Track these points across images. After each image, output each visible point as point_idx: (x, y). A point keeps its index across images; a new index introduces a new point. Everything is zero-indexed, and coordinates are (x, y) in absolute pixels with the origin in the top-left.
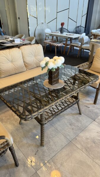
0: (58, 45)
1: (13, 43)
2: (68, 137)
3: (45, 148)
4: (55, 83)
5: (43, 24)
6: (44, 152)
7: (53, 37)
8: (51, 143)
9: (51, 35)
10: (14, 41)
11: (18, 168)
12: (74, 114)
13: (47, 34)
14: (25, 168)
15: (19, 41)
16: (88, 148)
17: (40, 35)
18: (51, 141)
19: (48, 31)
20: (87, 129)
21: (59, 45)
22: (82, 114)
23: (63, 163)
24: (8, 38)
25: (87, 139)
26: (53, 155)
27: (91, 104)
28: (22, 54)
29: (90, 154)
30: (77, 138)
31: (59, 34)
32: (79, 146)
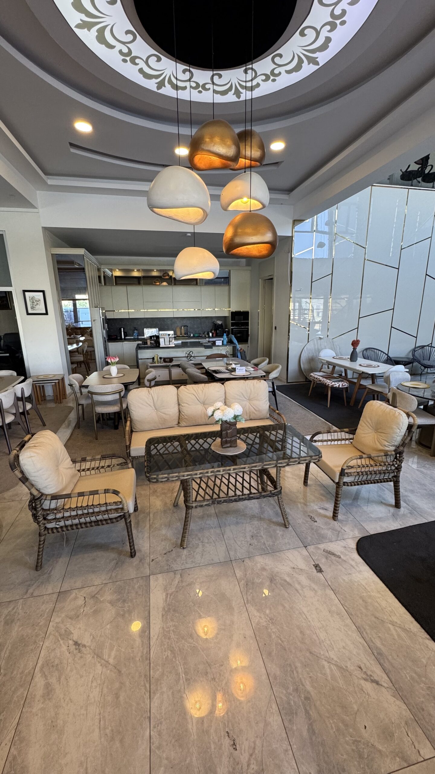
1: (233, 373)
2: (232, 553)
3: (185, 552)
5: (322, 340)
6: (179, 556)
8: (199, 550)
9: (329, 363)
10: (234, 370)
12: (273, 522)
13: (323, 361)
15: (244, 370)
16: (253, 583)
18: (200, 546)
19: (327, 355)
20: (277, 554)
22: (290, 528)
23: (195, 584)
25: (263, 569)
26: (188, 566)
27: (326, 516)
28: (225, 393)
29: (249, 594)
30: (247, 561)
31: (347, 363)
32: (239, 573)
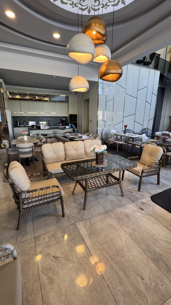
0: (119, 142)
1: (81, 138)
2: (106, 209)
3: (86, 211)
4: (100, 163)
5: (110, 126)
6: (84, 213)
7: (117, 136)
8: (92, 209)
9: (115, 135)
10: (82, 137)
11: (64, 218)
12: (117, 195)
13: (112, 134)
14: (69, 219)
15: (86, 137)
16: (120, 218)
17: (106, 134)
18: (92, 208)
19: (113, 131)
20: (124, 206)
21: (121, 143)
22: (124, 196)
23: (97, 223)
24: (79, 135)
25: (122, 213)
26: (90, 216)
27: (135, 191)
28: (84, 145)
29: (120, 222)
30: (114, 211)
31: (123, 134)
32: (113, 216)
